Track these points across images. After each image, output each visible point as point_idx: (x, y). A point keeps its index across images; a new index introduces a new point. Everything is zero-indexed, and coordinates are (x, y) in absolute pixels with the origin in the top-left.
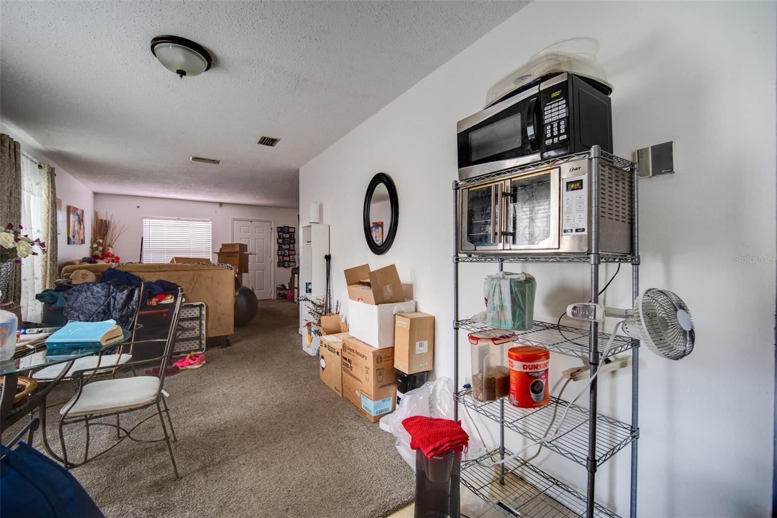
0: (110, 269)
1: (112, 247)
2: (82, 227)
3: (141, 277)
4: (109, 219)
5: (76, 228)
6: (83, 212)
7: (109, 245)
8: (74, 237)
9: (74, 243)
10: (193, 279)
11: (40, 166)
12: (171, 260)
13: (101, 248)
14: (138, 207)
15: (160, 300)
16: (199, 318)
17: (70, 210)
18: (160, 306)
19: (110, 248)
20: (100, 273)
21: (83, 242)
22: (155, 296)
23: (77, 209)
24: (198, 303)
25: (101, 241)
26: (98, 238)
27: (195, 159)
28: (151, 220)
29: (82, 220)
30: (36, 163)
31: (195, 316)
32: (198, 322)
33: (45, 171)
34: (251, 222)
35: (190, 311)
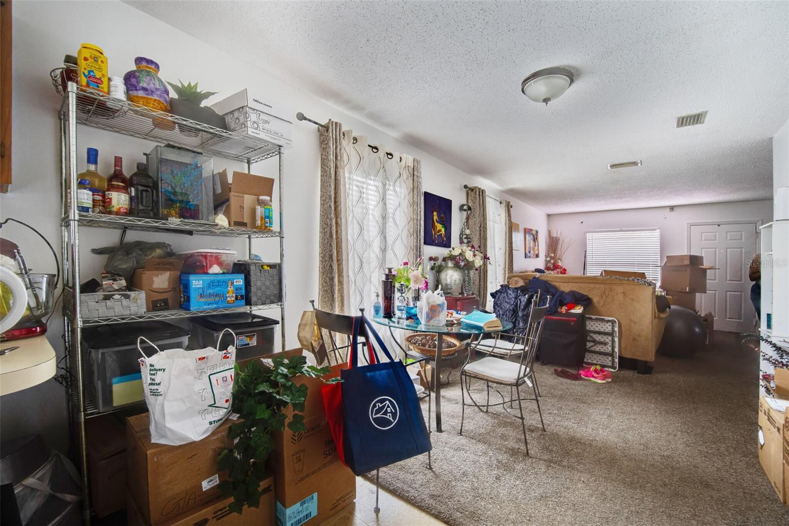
0: (534, 278)
1: (561, 260)
2: (536, 244)
3: (557, 286)
4: (559, 236)
5: (532, 245)
6: (537, 232)
7: (559, 259)
8: (529, 252)
9: (530, 257)
10: (605, 293)
11: (501, 203)
12: (600, 273)
13: (552, 261)
14: (582, 222)
15: (570, 309)
16: (611, 334)
17: (527, 231)
18: (568, 314)
19: (560, 261)
20: (528, 281)
21: (537, 256)
22: (565, 305)
23: (532, 230)
24: (610, 319)
25: (553, 255)
26: (550, 253)
27: (613, 166)
28: (593, 234)
29: (537, 238)
30: (498, 201)
31: (607, 331)
32: (610, 338)
33: (503, 205)
34: (719, 225)
35: (602, 324)
